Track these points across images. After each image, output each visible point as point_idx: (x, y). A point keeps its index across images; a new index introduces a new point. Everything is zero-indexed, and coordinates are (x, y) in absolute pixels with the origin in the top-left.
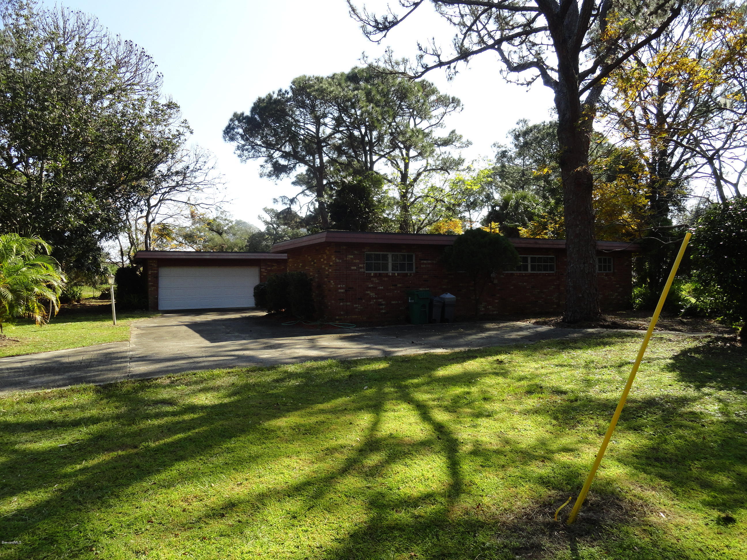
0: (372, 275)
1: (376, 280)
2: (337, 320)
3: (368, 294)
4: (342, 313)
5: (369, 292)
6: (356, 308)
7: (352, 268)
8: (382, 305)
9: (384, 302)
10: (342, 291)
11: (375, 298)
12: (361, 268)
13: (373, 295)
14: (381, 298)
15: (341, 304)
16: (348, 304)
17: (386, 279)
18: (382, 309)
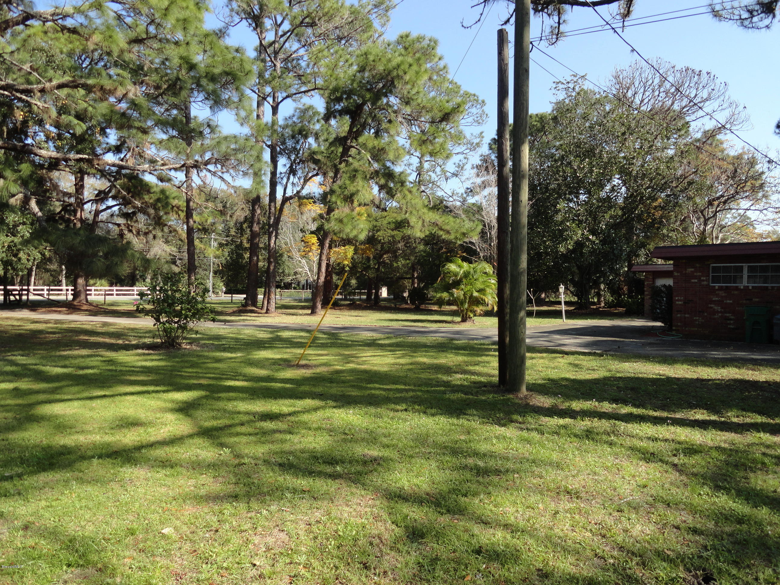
0: (717, 288)
1: (723, 294)
2: (674, 330)
3: (711, 308)
4: (679, 324)
5: (712, 306)
6: (696, 320)
7: (693, 281)
8: (731, 319)
9: (732, 317)
10: (680, 303)
11: (721, 312)
12: (704, 281)
13: (718, 308)
14: (729, 313)
15: (679, 315)
16: (687, 316)
17: (736, 292)
18: (730, 324)
